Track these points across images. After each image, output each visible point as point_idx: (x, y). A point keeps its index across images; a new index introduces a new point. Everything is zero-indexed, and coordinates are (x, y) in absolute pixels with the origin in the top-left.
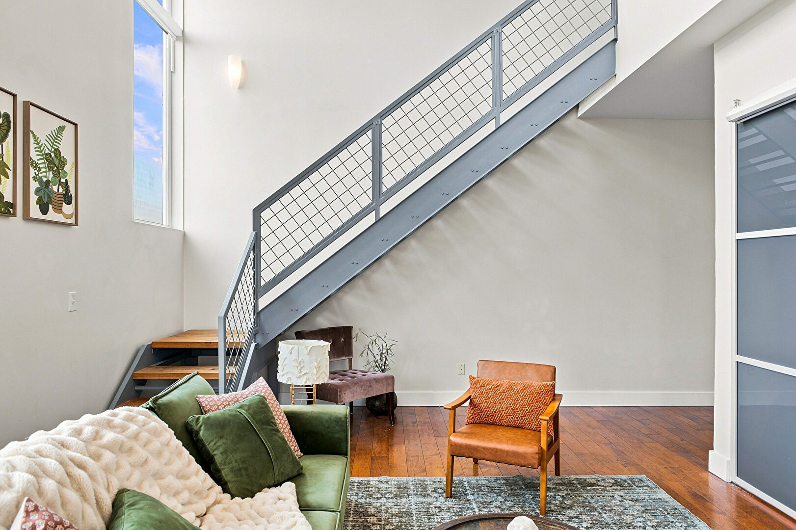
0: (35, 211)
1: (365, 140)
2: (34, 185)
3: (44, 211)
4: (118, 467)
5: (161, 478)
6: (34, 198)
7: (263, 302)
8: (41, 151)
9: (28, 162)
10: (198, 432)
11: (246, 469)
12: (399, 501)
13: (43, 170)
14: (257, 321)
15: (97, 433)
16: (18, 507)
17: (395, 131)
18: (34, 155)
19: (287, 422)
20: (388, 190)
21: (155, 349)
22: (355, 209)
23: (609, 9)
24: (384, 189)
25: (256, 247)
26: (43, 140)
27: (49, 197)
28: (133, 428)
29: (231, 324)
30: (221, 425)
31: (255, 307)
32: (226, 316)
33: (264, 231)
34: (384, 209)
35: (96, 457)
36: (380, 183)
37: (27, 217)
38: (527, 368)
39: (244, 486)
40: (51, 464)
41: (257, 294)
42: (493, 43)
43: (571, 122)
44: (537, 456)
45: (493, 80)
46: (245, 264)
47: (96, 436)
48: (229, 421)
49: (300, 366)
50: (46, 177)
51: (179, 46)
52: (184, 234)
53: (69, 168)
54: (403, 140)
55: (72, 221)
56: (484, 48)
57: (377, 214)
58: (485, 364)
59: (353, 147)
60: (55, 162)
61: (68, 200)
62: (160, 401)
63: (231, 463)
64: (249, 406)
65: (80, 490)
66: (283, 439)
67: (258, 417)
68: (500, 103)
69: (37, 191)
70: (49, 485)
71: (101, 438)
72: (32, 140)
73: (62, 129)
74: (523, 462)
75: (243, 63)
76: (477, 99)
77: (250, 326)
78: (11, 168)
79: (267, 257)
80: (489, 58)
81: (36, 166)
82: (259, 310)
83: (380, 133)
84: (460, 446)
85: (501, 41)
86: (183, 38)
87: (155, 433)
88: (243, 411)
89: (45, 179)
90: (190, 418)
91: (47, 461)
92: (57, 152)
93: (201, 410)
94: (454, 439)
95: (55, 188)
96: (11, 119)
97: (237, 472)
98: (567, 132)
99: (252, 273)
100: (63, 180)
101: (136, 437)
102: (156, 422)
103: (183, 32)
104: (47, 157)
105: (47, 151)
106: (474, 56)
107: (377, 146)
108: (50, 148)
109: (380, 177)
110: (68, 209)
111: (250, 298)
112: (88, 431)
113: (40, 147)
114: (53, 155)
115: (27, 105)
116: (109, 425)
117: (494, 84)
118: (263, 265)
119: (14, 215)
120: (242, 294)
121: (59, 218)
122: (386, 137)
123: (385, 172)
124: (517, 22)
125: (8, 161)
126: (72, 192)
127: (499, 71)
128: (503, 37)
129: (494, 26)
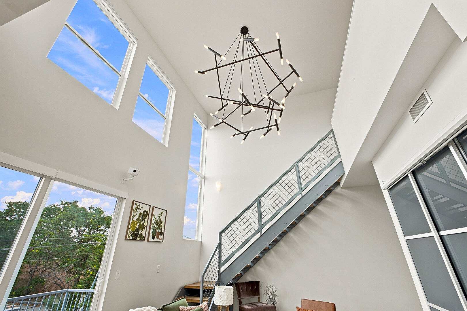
0: (151, 239)
1: (255, 206)
2: (152, 230)
3: (153, 238)
6: (151, 234)
7: (222, 269)
8: (155, 220)
9: (151, 223)
13: (155, 225)
14: (219, 277)
17: (265, 201)
18: (153, 222)
21: (186, 289)
22: (253, 231)
23: (337, 151)
24: (263, 223)
25: (219, 246)
26: (156, 216)
27: (156, 234)
31: (219, 271)
32: (204, 275)
33: (223, 240)
34: (263, 231)
36: (261, 221)
37: (148, 241)
38: (322, 304)
41: (220, 265)
42: (296, 168)
43: (338, 190)
45: (298, 180)
46: (214, 253)
49: (221, 297)
51: (203, 181)
52: (201, 242)
53: (163, 224)
54: (268, 205)
55: (162, 241)
56: (293, 171)
57: (261, 233)
59: (251, 209)
60: (159, 223)
61: (161, 234)
62: (165, 307)
68: (301, 188)
69: (152, 232)
72: (153, 217)
73: (162, 212)
75: (221, 183)
76: (293, 187)
77: (216, 280)
78: (146, 226)
79: (224, 251)
80: (295, 173)
81: (153, 225)
82: (221, 272)
83: (260, 203)
85: (298, 168)
89: (155, 228)
92: (160, 219)
95: (158, 231)
96: (148, 212)
99: (218, 257)
100: (161, 228)
103: (204, 176)
104: (157, 222)
105: (157, 220)
106: (290, 173)
107: (259, 207)
108: (158, 219)
109: (261, 219)
110: (161, 237)
111: (216, 267)
114: (158, 220)
115: (153, 207)
117: (298, 182)
118: (222, 254)
119: (144, 240)
120: (212, 266)
121: (158, 240)
122: (262, 204)
123: (263, 217)
124: (303, 161)
125: (145, 224)
126: (163, 232)
127: (299, 178)
128: (299, 166)
129: (295, 163)
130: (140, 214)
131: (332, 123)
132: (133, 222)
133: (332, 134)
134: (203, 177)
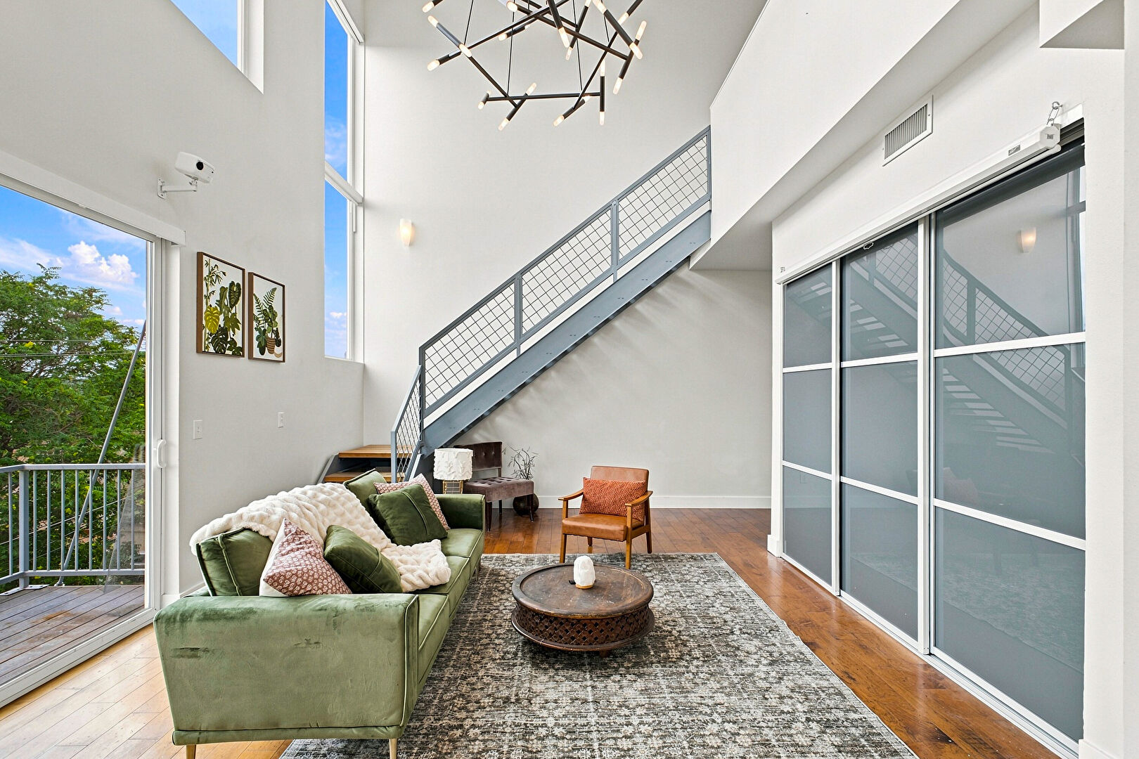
0: (256, 353)
1: (509, 292)
2: (256, 334)
3: (262, 353)
4: (328, 514)
5: (352, 525)
6: (256, 343)
7: (427, 422)
8: (260, 308)
9: (252, 317)
10: (375, 505)
11: (407, 529)
12: (525, 567)
13: (262, 322)
14: (423, 437)
15: (315, 494)
16: (280, 522)
17: (533, 284)
18: (256, 312)
19: (438, 505)
20: (527, 332)
21: (341, 459)
22: (501, 347)
23: (705, 186)
24: (524, 332)
25: (421, 377)
26: (262, 300)
27: (266, 342)
28: (336, 494)
29: (401, 438)
30: (391, 501)
31: (421, 425)
32: (397, 431)
33: (428, 365)
34: (524, 348)
35: (317, 507)
36: (521, 327)
37: (251, 357)
38: (627, 471)
39: (405, 539)
40: (294, 506)
41: (423, 414)
42: (612, 213)
43: (684, 273)
44: (623, 533)
45: (612, 243)
46: (412, 391)
47: (315, 496)
48: (396, 498)
49: (450, 466)
50: (263, 327)
51: (360, 210)
52: (364, 365)
53: (279, 319)
54: (539, 292)
55: (281, 359)
56: (604, 218)
57: (519, 351)
58: (597, 469)
59: (500, 298)
60: (269, 315)
61: (278, 343)
62: (350, 484)
63: (397, 525)
64: (411, 491)
65: (309, 520)
66: (433, 512)
67: (416, 498)
68: (617, 262)
69: (258, 338)
70: (294, 515)
71: (318, 497)
72: (254, 301)
73: (274, 290)
74: (613, 537)
75: (413, 224)
76: (598, 259)
77: (417, 441)
78: (241, 322)
79: (430, 386)
80: (608, 226)
81: (257, 320)
82: (425, 427)
83: (521, 286)
84: (570, 527)
85: (618, 212)
86: (362, 203)
87: (349, 499)
88: (407, 494)
89: (263, 329)
90: (370, 496)
91: (291, 504)
92: (271, 308)
93: (377, 491)
94: (566, 522)
95: (269, 335)
96: (241, 288)
97: (401, 530)
98: (681, 282)
99: (418, 399)
100: (275, 329)
101: (337, 499)
102: (348, 493)
103: (363, 199)
104: (264, 312)
105: (264, 308)
106: (596, 224)
107: (519, 296)
108: (266, 305)
109: (521, 322)
110: (278, 350)
111: (417, 418)
112: (310, 493)
113: (259, 306)
114: (268, 310)
115: (251, 275)
116: (322, 491)
117: (612, 246)
118: (427, 392)
119: (243, 356)
120: (410, 415)
121: (272, 357)
122: (525, 290)
123: (524, 317)
124: (632, 196)
125: (239, 317)
126: (281, 337)
127: (616, 236)
128: (620, 209)
129: (613, 201)
130: (223, 289)
131: (712, 108)
132: (208, 311)
133: (705, 139)
134: (360, 201)
